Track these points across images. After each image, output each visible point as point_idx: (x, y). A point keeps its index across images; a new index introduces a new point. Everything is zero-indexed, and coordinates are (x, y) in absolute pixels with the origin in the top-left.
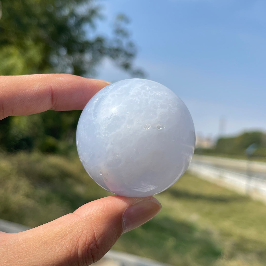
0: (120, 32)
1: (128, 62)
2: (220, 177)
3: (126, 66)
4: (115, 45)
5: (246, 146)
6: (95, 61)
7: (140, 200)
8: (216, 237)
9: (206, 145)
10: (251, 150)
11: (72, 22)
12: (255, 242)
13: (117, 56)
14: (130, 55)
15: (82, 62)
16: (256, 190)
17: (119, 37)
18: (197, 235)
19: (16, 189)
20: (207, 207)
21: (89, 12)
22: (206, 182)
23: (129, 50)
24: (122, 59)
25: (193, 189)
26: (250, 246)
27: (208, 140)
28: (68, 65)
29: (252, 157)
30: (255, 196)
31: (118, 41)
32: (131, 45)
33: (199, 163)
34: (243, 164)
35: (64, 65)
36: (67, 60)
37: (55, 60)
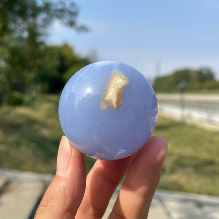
1: (72, 19)
3: (72, 24)
4: (60, 7)
6: (47, 22)
13: (63, 16)
14: (74, 14)
15: (35, 26)
23: (73, 10)
24: (67, 18)
28: (24, 29)
31: (62, 3)
32: (73, 5)
36: (22, 25)
37: (12, 26)
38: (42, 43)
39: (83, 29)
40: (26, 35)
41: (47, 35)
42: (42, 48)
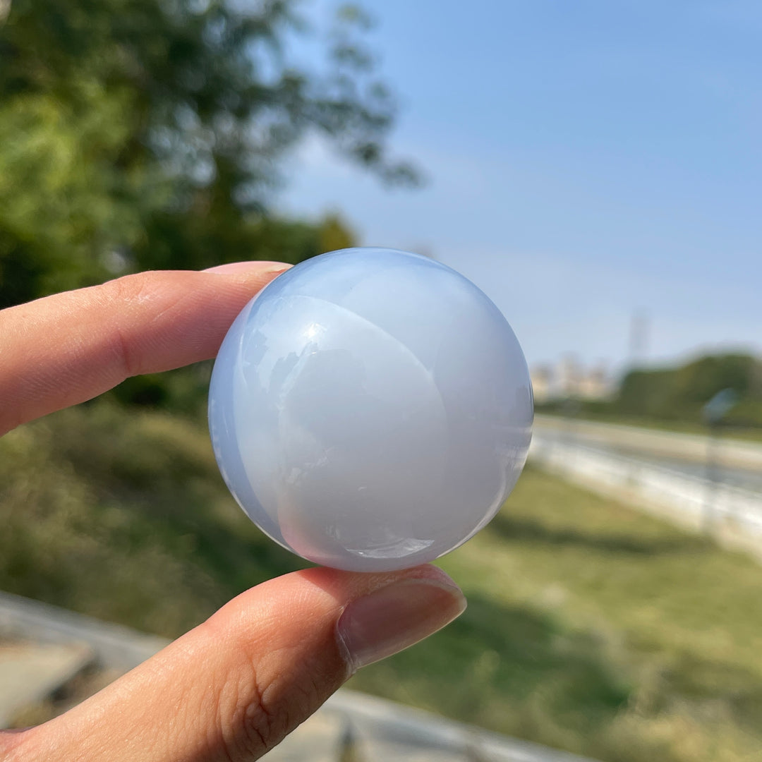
0: (346, 54)
1: (372, 138)
2: (631, 482)
3: (368, 155)
4: (335, 94)
5: (707, 397)
6: (281, 140)
7: (389, 581)
8: (614, 651)
9: (591, 390)
10: (719, 406)
11: (216, 32)
12: (726, 669)
13: (341, 125)
14: (380, 122)
15: (240, 148)
16: (732, 521)
17: (347, 70)
18: (560, 645)
19: (46, 507)
20: (590, 566)
21: (266, 6)
22: (589, 496)
23: (375, 107)
24: (354, 135)
25: (552, 516)
26: (710, 680)
27: (599, 375)
28: (201, 153)
29: (720, 427)
30: (728, 537)
31: (343, 82)
32: (380, 91)
33: (569, 441)
34: (696, 445)
35: (190, 156)
36: (198, 141)
37: (163, 139)
38: (255, 208)
39: (405, 175)
40: (204, 172)
41: (276, 182)
42: (252, 223)
